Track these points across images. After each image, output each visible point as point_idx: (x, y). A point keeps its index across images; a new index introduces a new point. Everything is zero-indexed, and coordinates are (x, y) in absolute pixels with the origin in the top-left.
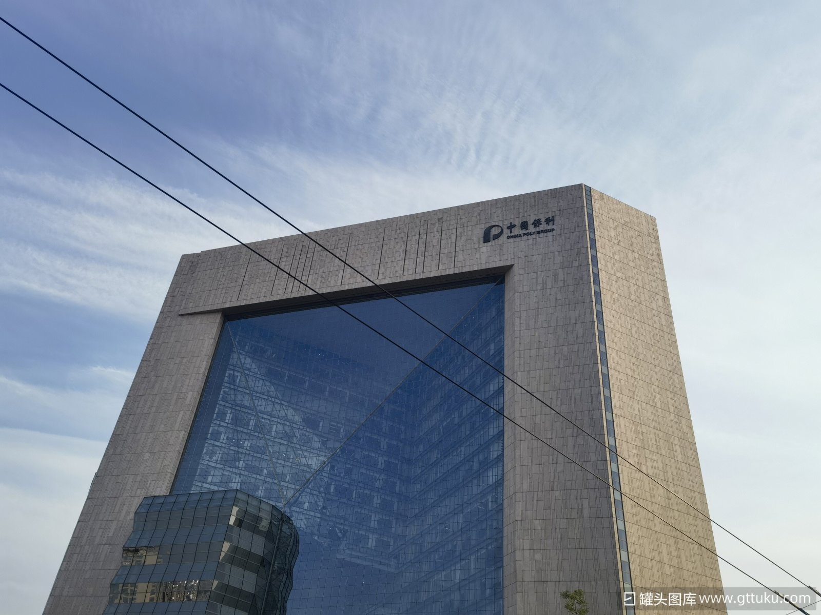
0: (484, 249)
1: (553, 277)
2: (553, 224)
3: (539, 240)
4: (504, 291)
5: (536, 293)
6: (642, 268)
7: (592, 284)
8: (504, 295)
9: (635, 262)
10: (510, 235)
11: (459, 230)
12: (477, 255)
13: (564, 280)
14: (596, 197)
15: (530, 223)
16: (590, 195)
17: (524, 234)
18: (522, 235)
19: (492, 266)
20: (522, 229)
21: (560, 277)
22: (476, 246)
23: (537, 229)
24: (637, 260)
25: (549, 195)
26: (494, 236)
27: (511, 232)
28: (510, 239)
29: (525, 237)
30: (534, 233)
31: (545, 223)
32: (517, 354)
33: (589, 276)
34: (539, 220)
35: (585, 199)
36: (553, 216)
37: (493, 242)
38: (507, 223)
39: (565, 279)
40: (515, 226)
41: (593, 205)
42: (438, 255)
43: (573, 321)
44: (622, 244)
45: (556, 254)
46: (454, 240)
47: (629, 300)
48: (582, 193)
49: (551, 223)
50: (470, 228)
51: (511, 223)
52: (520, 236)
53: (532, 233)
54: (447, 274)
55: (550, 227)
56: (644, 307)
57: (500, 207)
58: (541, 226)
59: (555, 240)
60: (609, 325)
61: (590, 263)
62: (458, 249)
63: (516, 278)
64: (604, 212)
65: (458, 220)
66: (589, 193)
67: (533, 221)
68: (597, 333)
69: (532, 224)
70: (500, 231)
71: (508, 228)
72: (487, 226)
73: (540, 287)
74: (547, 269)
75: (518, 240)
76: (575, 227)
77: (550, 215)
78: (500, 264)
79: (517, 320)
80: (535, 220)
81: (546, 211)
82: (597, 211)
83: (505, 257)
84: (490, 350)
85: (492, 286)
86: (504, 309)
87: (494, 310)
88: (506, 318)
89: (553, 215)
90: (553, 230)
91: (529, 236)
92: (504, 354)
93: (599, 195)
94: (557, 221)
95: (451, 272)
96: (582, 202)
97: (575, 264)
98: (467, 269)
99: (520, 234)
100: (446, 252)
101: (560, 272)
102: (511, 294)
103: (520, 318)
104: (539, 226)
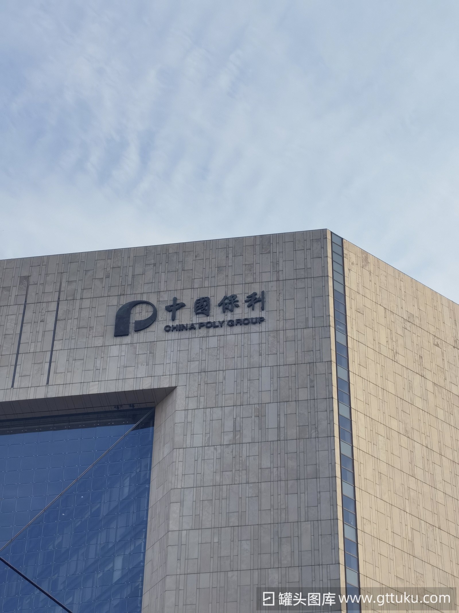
0: (114, 351)
1: (257, 419)
2: (263, 309)
3: (231, 338)
4: (151, 443)
5: (219, 451)
6: (441, 414)
7: (337, 440)
8: (150, 451)
9: (427, 401)
10: (171, 324)
11: (63, 307)
12: (98, 362)
13: (279, 428)
14: (353, 259)
15: (215, 301)
16: (341, 254)
17: (201, 325)
18: (197, 326)
19: (129, 386)
20: (197, 314)
21: (271, 421)
22: (99, 342)
23: (229, 316)
24: (431, 397)
25: (258, 248)
26: (137, 323)
27: (173, 319)
28: (170, 333)
29: (203, 331)
30: (222, 324)
31: (247, 304)
32: (170, 582)
33: (331, 422)
34: (234, 297)
35: (330, 260)
36: (263, 293)
37: (134, 337)
38: (167, 299)
39: (282, 425)
40: (182, 306)
41: (346, 274)
42: (15, 356)
43: (293, 517)
44: (400, 359)
45: (266, 372)
46: (50, 326)
47: (411, 478)
48: (324, 248)
49: (258, 305)
50: (86, 303)
51: (175, 299)
52: (193, 327)
53: (217, 324)
54: (32, 398)
55: (255, 314)
56: (441, 495)
57: (155, 265)
58: (237, 311)
59: (264, 341)
60: (367, 529)
61: (335, 396)
62: (58, 345)
63: (180, 417)
64: (367, 291)
65: (63, 285)
66: (338, 250)
67: (220, 298)
68: (341, 546)
69: (220, 305)
70: (150, 314)
71: (169, 309)
72: (125, 301)
73: (227, 439)
74: (245, 403)
75: (187, 336)
76: (307, 319)
77: (257, 289)
78: (146, 384)
79: (175, 508)
80: (226, 298)
81: (250, 279)
82: (354, 287)
83: (159, 370)
84: (112, 570)
85: (127, 429)
86: (148, 481)
87: (127, 482)
88: (151, 504)
89: (264, 289)
90: (261, 320)
91: (211, 330)
92: (142, 581)
93: (360, 255)
94: (271, 301)
95: (40, 394)
96: (324, 268)
97: (303, 394)
98: (75, 391)
99: (192, 325)
100: (32, 350)
101: (272, 410)
102: (166, 450)
103: (182, 503)
104: (232, 311)
